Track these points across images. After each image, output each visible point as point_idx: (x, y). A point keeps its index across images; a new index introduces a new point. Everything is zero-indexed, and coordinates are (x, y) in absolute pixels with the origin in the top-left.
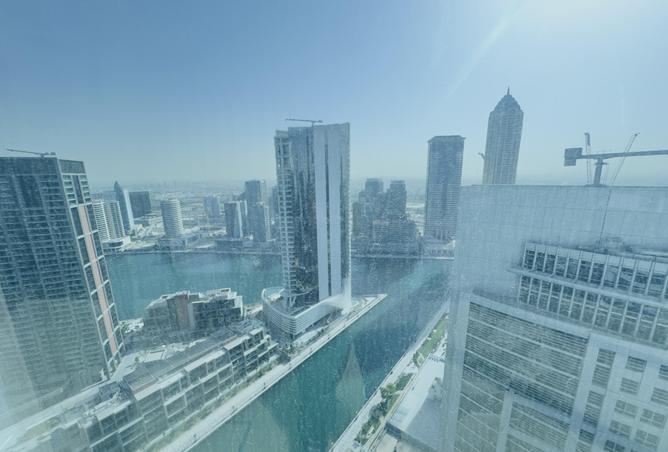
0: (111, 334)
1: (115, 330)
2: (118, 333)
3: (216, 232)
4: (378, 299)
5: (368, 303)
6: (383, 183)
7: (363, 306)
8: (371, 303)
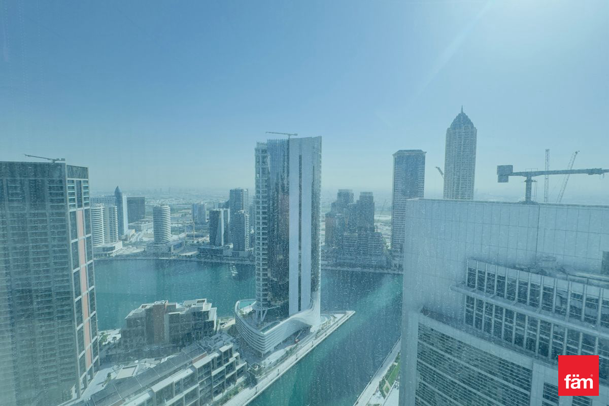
0: (88, 346)
1: (93, 341)
2: (95, 344)
3: (200, 240)
4: (347, 316)
5: (336, 320)
6: (353, 194)
7: (331, 324)
8: (339, 320)
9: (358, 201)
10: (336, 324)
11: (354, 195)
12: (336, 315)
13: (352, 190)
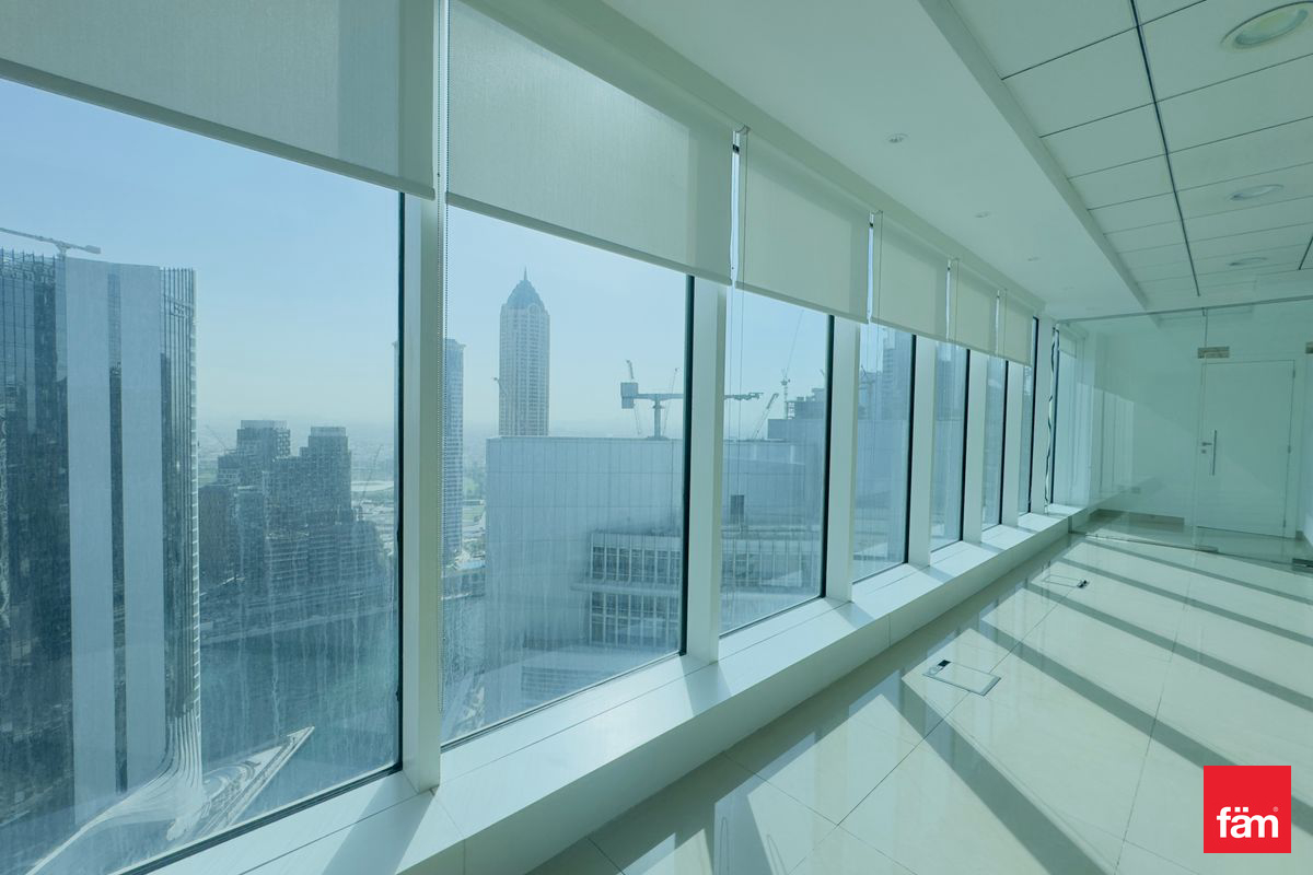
4: (289, 748)
5: (258, 770)
6: (289, 432)
7: (243, 787)
8: (268, 765)
9: (303, 450)
10: (259, 782)
11: (291, 433)
12: (255, 759)
13: (285, 422)
